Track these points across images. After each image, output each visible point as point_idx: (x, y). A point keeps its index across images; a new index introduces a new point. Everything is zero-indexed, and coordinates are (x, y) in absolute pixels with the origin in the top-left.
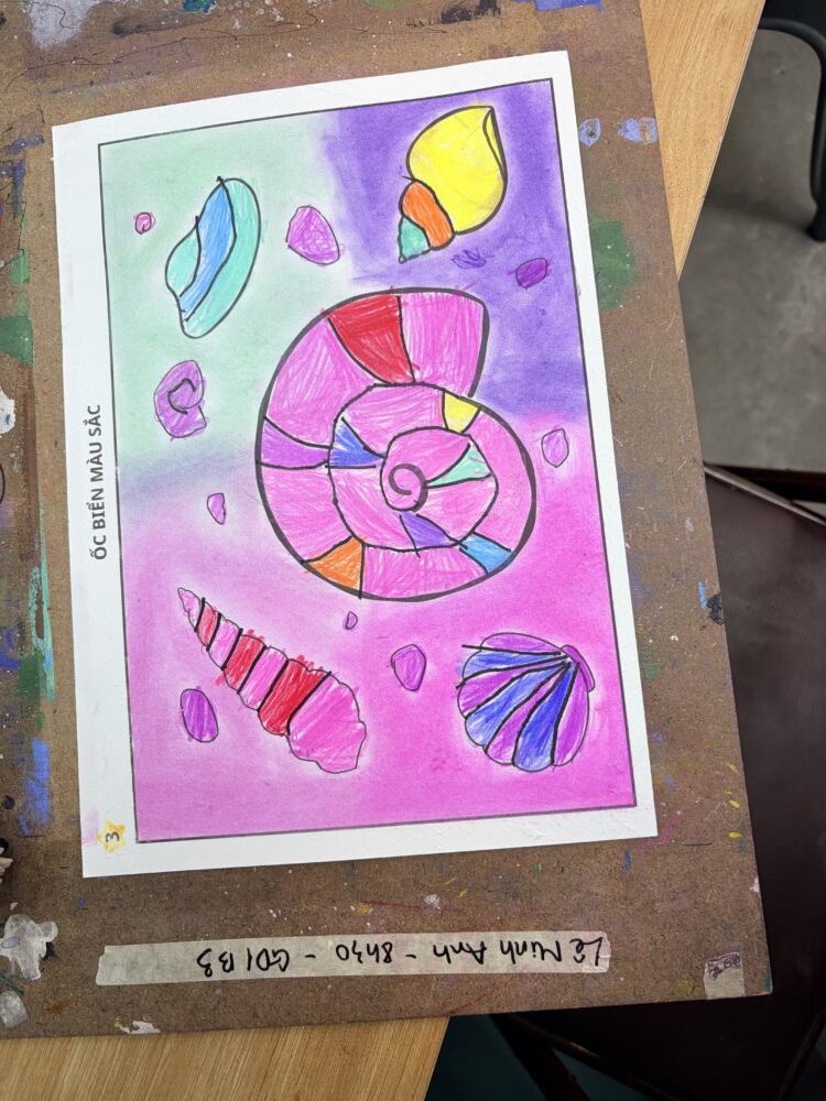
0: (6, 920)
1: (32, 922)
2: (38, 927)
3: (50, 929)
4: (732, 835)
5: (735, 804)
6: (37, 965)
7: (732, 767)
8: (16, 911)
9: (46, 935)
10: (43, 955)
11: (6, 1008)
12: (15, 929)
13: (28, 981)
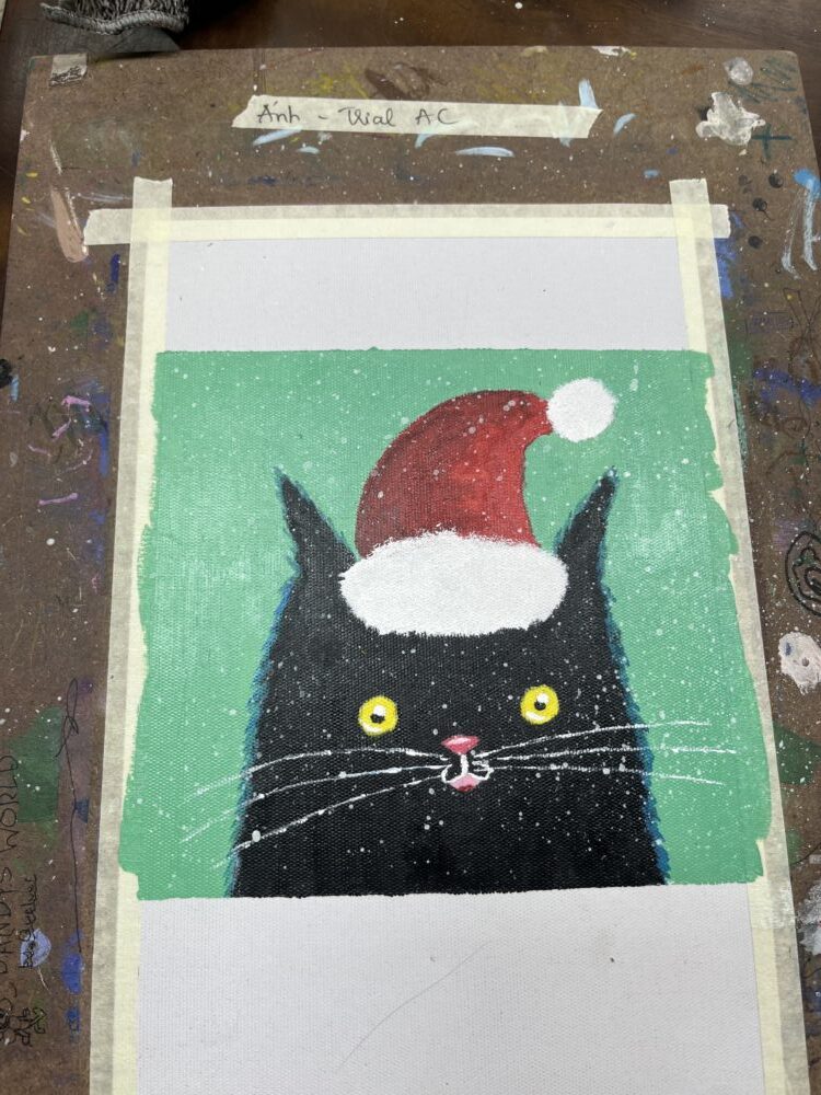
0: (750, 142)
1: (724, 138)
2: (717, 134)
3: (704, 131)
4: (34, 175)
5: (25, 200)
6: (716, 103)
7: (20, 231)
8: (741, 148)
9: (708, 127)
10: (710, 110)
11: (745, 72)
12: (740, 133)
13: (724, 92)
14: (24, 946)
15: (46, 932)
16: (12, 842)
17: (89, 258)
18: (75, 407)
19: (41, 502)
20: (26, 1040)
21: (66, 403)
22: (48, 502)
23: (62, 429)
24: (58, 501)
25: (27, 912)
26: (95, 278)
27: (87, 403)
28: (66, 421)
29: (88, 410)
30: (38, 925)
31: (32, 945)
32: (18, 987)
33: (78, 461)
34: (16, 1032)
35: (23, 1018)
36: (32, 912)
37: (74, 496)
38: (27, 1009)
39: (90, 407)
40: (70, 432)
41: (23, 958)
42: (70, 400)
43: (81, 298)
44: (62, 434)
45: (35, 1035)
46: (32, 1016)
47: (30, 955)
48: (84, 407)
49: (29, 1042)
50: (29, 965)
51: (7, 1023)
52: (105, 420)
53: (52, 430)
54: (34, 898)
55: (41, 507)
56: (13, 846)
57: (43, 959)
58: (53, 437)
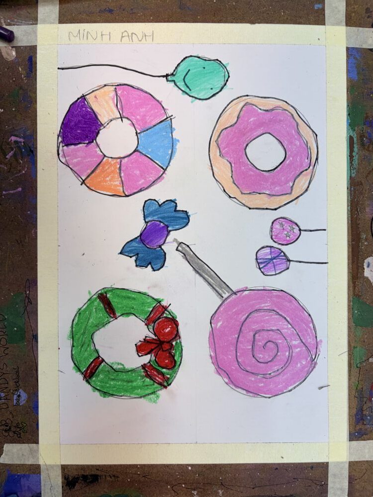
14: (15, 397)
15: (25, 391)
16: (6, 352)
17: (16, 57)
18: (16, 142)
19: (4, 192)
20: (19, 436)
21: (11, 140)
22: (7, 192)
23: (11, 154)
24: (12, 192)
25: (15, 382)
26: (20, 69)
27: (22, 140)
28: (12, 150)
29: (23, 144)
30: (21, 387)
31: (19, 396)
32: (14, 414)
33: (20, 171)
34: (14, 432)
35: (17, 426)
36: (18, 382)
37: (20, 189)
38: (18, 423)
39: (24, 142)
40: (15, 155)
41: (15, 402)
42: (13, 138)
43: (14, 81)
44: (11, 157)
45: (22, 434)
46: (21, 426)
47: (18, 400)
48: (21, 142)
49: (20, 437)
50: (18, 404)
51: (10, 428)
52: (32, 149)
53: (5, 155)
54: (18, 376)
55: (4, 195)
56: (7, 354)
57: (24, 402)
58: (7, 158)
